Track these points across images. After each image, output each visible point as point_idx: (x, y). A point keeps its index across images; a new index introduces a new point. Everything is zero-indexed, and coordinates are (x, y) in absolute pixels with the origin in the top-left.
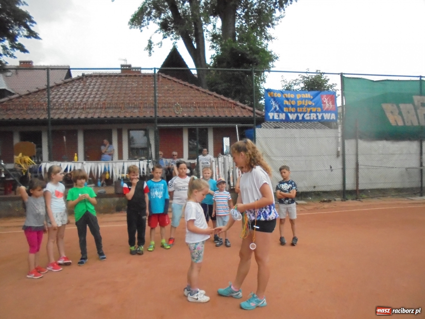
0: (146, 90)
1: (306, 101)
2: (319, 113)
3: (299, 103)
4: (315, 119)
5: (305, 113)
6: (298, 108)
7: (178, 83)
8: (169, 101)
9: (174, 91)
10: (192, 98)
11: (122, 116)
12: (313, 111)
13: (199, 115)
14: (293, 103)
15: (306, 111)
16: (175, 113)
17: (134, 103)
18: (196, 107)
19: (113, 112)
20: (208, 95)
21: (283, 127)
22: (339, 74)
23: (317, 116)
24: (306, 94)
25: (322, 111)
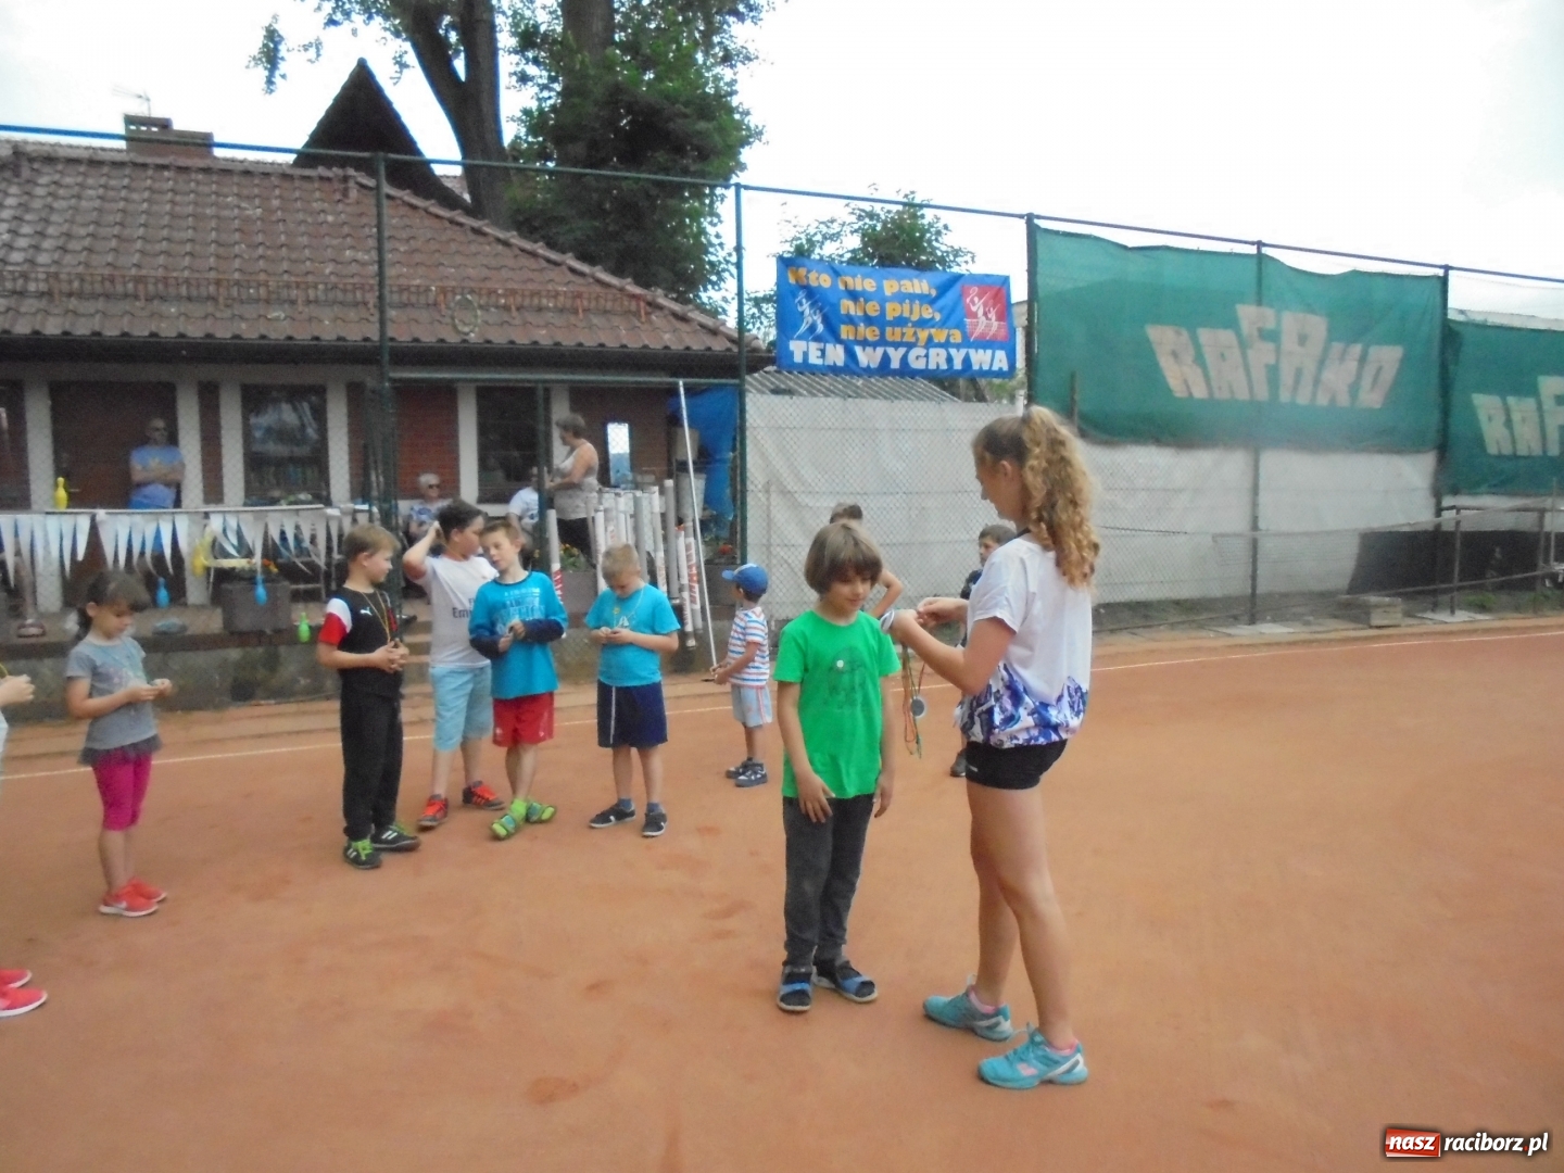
0: (303, 234)
1: (914, 306)
2: (958, 346)
3: (892, 311)
4: (944, 366)
5: (910, 346)
6: (889, 330)
7: (423, 213)
8: (403, 281)
9: (412, 242)
10: (486, 272)
11: (223, 333)
12: (936, 341)
13: (522, 339)
14: (873, 309)
15: (913, 340)
16: (455, 327)
17: (266, 284)
18: (506, 308)
19: (182, 319)
20: (544, 264)
21: (801, 390)
22: (1021, 217)
23: (949, 360)
24: (916, 281)
25: (967, 343)
